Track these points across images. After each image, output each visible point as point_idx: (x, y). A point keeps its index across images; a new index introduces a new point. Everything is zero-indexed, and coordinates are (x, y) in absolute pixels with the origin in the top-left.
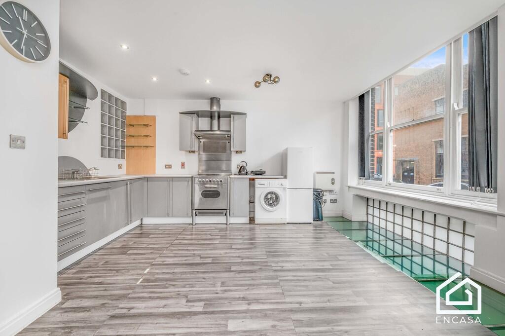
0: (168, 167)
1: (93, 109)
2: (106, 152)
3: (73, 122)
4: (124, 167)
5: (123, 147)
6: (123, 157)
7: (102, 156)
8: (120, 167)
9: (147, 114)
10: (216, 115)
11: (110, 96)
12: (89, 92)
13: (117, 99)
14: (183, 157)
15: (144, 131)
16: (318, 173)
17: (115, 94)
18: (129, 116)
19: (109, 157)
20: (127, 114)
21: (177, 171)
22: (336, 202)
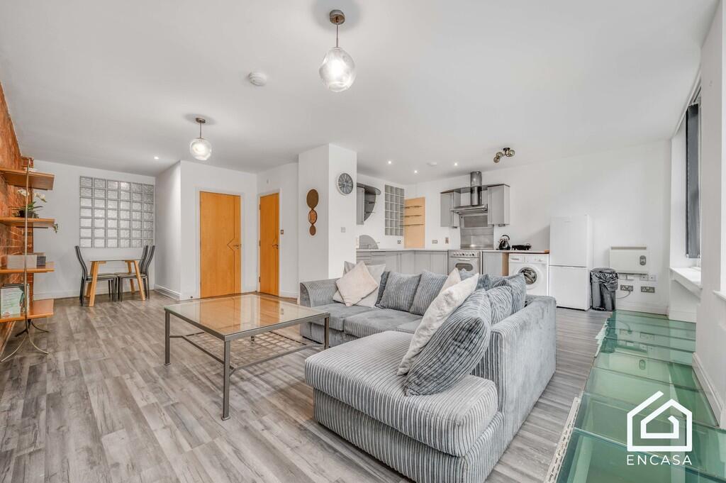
0: (435, 242)
1: (380, 201)
2: (389, 231)
3: (367, 213)
4: (403, 242)
5: (401, 226)
6: (401, 235)
7: (386, 234)
8: (399, 242)
9: (419, 196)
10: (476, 189)
11: (392, 188)
12: (377, 192)
13: (397, 189)
14: (447, 232)
15: (416, 211)
16: (613, 248)
17: (395, 185)
18: (406, 200)
19: (391, 234)
20: (405, 199)
21: (442, 246)
22: (654, 292)
